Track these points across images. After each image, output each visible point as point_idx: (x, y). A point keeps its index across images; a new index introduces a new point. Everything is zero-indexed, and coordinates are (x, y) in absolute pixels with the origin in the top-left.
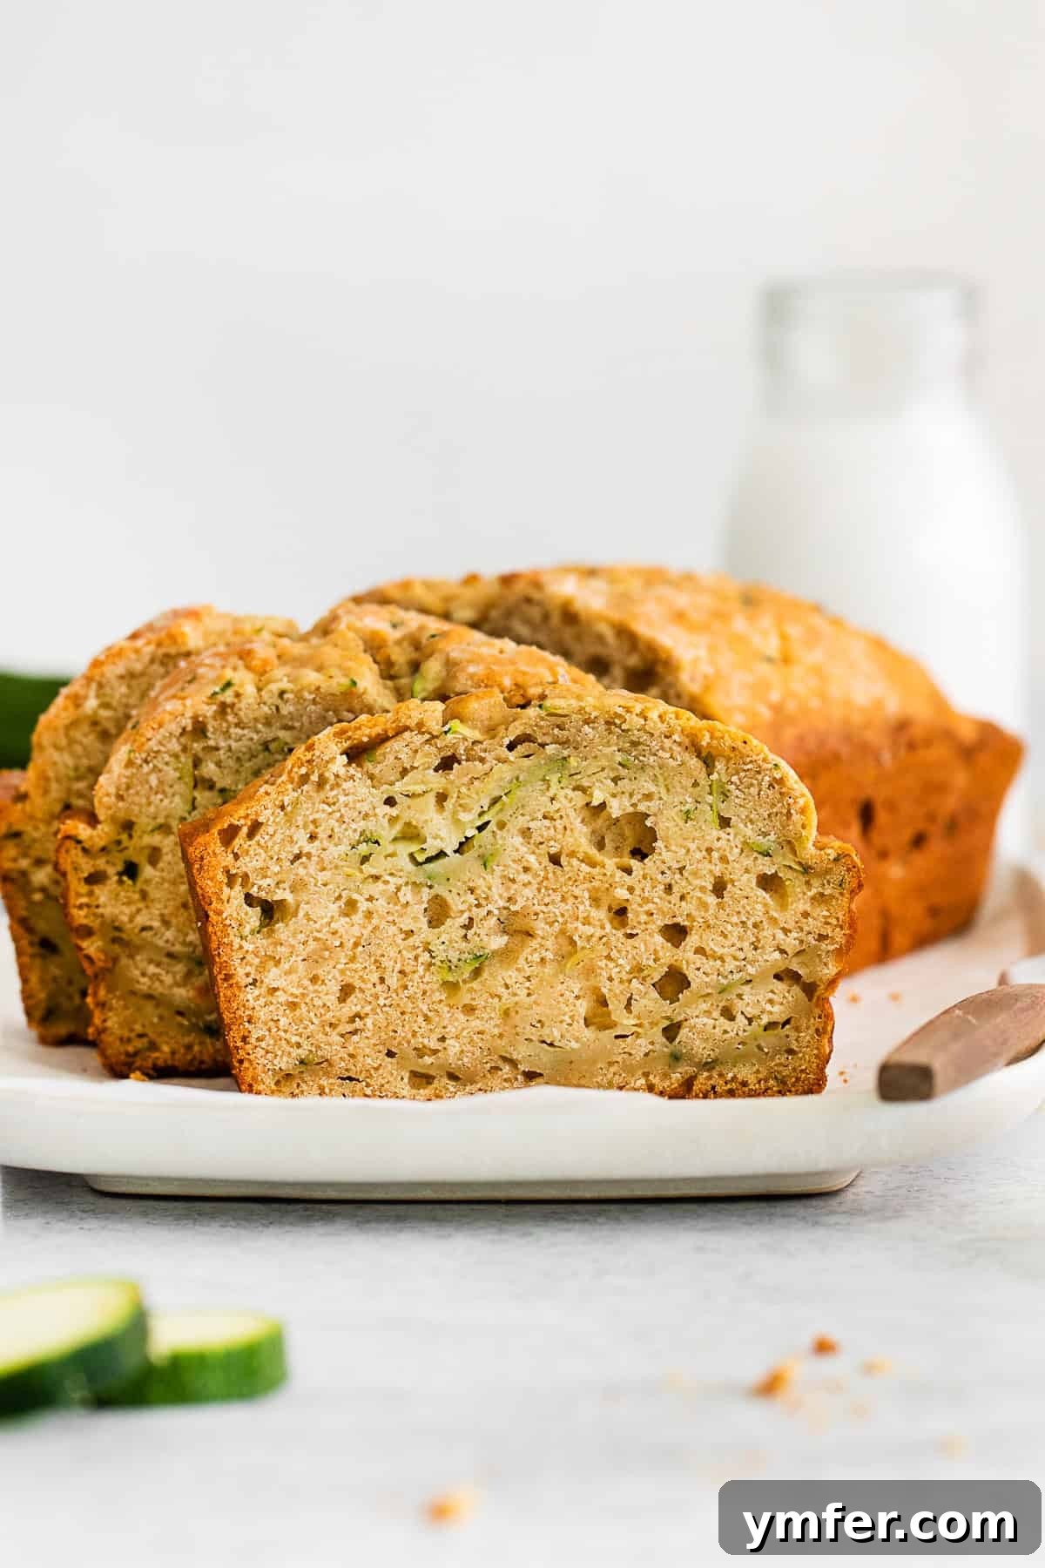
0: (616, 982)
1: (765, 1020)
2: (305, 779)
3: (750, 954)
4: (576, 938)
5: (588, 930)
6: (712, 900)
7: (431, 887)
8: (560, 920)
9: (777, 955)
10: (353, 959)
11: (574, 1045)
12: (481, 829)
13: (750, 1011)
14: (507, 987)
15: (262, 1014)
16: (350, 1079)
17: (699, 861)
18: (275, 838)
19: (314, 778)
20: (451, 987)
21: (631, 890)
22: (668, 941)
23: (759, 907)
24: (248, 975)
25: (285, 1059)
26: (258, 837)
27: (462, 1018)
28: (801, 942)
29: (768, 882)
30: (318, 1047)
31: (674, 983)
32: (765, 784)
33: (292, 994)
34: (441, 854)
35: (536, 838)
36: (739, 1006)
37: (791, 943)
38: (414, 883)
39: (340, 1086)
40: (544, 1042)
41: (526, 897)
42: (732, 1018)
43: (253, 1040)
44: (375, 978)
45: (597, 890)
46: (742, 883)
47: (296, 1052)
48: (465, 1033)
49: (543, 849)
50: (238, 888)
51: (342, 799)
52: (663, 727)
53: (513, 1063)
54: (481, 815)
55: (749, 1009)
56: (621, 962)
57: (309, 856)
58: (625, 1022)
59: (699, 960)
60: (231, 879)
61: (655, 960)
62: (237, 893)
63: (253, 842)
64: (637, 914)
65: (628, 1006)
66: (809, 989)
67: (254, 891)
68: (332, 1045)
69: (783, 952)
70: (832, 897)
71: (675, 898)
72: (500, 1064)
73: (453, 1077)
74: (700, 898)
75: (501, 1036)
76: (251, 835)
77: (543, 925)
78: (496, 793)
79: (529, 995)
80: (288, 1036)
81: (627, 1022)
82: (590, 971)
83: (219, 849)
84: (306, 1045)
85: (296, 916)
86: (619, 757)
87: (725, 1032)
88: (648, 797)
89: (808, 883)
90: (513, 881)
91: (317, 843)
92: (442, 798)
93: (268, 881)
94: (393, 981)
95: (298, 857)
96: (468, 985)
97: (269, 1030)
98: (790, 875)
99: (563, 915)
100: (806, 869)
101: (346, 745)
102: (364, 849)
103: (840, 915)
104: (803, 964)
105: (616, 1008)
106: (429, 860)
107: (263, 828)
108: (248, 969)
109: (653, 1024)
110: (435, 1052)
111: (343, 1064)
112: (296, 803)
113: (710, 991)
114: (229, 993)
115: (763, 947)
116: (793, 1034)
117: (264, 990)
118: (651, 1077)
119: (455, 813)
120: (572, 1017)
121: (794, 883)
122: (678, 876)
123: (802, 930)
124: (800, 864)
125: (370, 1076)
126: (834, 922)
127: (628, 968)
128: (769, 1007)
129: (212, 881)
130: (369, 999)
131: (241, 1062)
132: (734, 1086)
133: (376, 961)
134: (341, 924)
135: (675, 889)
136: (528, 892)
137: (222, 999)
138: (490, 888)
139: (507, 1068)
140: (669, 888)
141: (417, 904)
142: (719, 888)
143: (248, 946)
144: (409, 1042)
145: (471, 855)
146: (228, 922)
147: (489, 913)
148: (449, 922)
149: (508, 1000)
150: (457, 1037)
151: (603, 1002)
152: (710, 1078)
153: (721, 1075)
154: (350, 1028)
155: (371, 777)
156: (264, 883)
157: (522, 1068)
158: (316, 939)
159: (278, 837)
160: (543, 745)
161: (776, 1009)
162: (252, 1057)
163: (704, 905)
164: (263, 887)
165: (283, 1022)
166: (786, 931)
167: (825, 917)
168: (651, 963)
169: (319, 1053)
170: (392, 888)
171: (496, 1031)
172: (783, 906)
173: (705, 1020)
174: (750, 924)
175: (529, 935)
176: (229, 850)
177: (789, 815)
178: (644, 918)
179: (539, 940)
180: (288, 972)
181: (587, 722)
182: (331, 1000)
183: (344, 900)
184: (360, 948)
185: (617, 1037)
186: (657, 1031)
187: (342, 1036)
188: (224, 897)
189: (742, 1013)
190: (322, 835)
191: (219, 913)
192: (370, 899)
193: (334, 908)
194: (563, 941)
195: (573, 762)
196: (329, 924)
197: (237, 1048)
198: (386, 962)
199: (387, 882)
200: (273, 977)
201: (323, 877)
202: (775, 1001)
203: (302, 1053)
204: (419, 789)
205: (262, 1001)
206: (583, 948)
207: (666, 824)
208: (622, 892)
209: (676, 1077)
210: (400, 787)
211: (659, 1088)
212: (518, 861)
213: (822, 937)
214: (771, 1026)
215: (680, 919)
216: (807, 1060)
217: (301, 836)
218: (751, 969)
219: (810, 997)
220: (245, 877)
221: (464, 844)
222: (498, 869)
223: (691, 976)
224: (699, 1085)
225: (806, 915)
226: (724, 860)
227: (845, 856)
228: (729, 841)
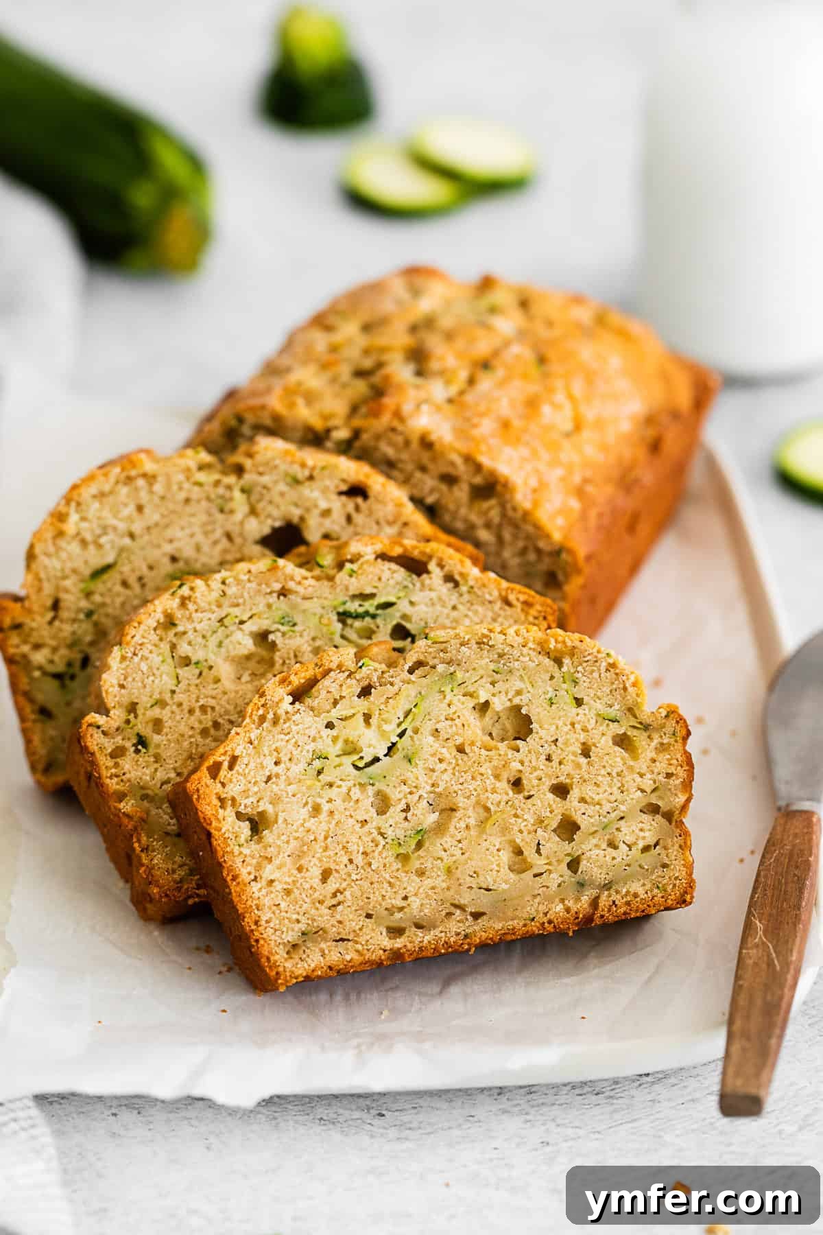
0: (525, 833)
1: (641, 844)
2: (262, 719)
3: (620, 797)
4: (489, 805)
5: (495, 797)
6: (583, 761)
7: (373, 785)
8: (475, 793)
9: (639, 793)
10: (326, 849)
11: (504, 886)
12: (401, 735)
13: (629, 839)
14: (445, 851)
15: (267, 901)
16: (342, 940)
17: (567, 733)
18: (249, 767)
19: (270, 716)
20: (404, 858)
21: (522, 763)
22: (557, 796)
23: (618, 759)
24: (249, 873)
25: (290, 933)
26: (237, 768)
27: (417, 880)
28: (655, 782)
29: (622, 741)
30: (313, 920)
31: (569, 828)
32: (603, 669)
33: (286, 883)
34: (377, 760)
35: (443, 735)
36: (620, 836)
37: (648, 784)
38: (360, 784)
39: (336, 946)
40: (480, 888)
41: (445, 781)
42: (616, 848)
43: (263, 923)
44: (345, 860)
45: (496, 768)
46: (604, 744)
47: (297, 927)
48: (421, 890)
49: (451, 743)
50: (229, 809)
51: (294, 728)
52: (520, 640)
53: (461, 907)
54: (399, 725)
55: (628, 838)
56: (525, 817)
57: (277, 776)
58: (539, 862)
59: (583, 807)
60: (222, 800)
61: (551, 812)
62: (229, 813)
63: (234, 772)
64: (530, 780)
65: (538, 851)
66: (668, 816)
67: (241, 809)
68: (324, 918)
69: (643, 791)
70: (669, 744)
71: (555, 763)
72: (453, 909)
73: (419, 926)
74: (573, 761)
75: (448, 889)
76: (231, 768)
77: (462, 799)
78: (407, 707)
79: (463, 854)
80: (288, 915)
81: (539, 863)
82: (505, 830)
83: (210, 782)
84: (303, 919)
85: (277, 822)
86: (492, 666)
87: (614, 858)
88: (519, 693)
89: (649, 737)
90: (433, 770)
91: (282, 765)
92: (367, 718)
93: (251, 799)
94: (359, 860)
95: (269, 778)
96: (416, 854)
97: (274, 913)
98: (635, 732)
99: (476, 790)
100: (646, 727)
101: (289, 688)
102: (318, 764)
103: (679, 756)
104: (660, 798)
105: (529, 853)
106: (368, 765)
107: (239, 759)
108: (249, 869)
109: (559, 861)
110: (401, 909)
111: (334, 929)
112: (260, 738)
113: (595, 829)
114: (238, 889)
115: (627, 790)
116: (663, 852)
117: (264, 883)
118: (566, 902)
119: (379, 727)
120: (498, 865)
121: (639, 738)
122: (554, 747)
123: (653, 772)
124: (641, 723)
125: (357, 935)
126: (674, 762)
127: (532, 821)
128: (642, 834)
129: (209, 805)
130: (344, 877)
131: (257, 941)
132: (629, 898)
133: (344, 847)
134: (312, 823)
135: (554, 757)
136: (446, 777)
137: (234, 894)
138: (417, 779)
139: (458, 912)
140: (549, 759)
141: (367, 799)
142: (586, 753)
143: (246, 851)
144: (380, 905)
145: (398, 756)
146: (226, 835)
147: (420, 797)
148: (391, 810)
149: (448, 860)
150: (416, 895)
151: (519, 852)
152: (610, 896)
153: (617, 892)
154: (334, 902)
155: (312, 709)
156: (248, 801)
157: (469, 910)
158: (296, 838)
159: (252, 765)
160: (434, 667)
161: (647, 834)
162: (265, 936)
163: (578, 766)
164: (247, 804)
165: (283, 905)
166: (642, 775)
167: (668, 760)
168: (548, 814)
169: (315, 924)
170: (344, 789)
171: (444, 885)
172: (635, 757)
173: (597, 852)
174: (614, 774)
175: (453, 810)
176: (217, 781)
177: (625, 689)
178: (535, 782)
179: (462, 811)
180: (279, 868)
181: (462, 644)
182: (316, 882)
183: (310, 805)
184: (330, 839)
185: (535, 876)
186: (564, 866)
187: (329, 908)
188: (220, 817)
189: (624, 842)
190: (285, 758)
191: (220, 830)
192: (330, 801)
193: (304, 812)
194: (481, 811)
195: (459, 675)
196: (302, 825)
197: (252, 931)
198: (352, 848)
199: (339, 787)
200: (268, 872)
201: (291, 789)
202: (646, 829)
203: (303, 927)
204: (349, 713)
205: (264, 891)
206: (496, 812)
207: (536, 711)
208: (516, 766)
209: (585, 900)
210: (335, 714)
211: (574, 909)
212: (433, 755)
213: (669, 775)
214: (646, 849)
215: (562, 779)
216: (678, 870)
217: (269, 762)
218: (623, 808)
219: (670, 822)
220: (233, 799)
221: (391, 749)
222: (420, 763)
223: (579, 820)
224: (604, 901)
225: (654, 761)
226: (585, 730)
227: (673, 712)
228: (586, 715)
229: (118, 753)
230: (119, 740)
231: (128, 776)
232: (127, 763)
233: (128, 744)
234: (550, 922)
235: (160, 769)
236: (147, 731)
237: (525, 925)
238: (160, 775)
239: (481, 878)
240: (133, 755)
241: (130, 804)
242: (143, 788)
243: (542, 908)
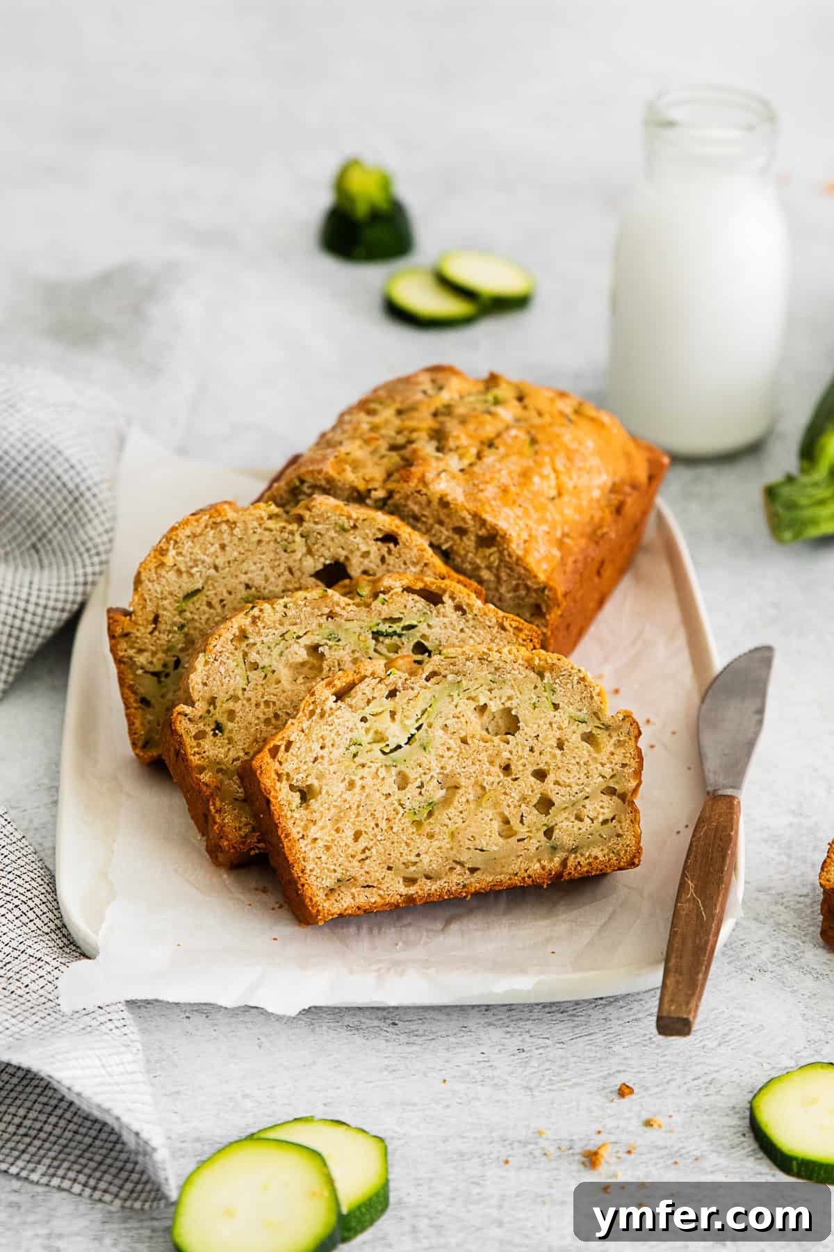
0: (512, 807)
1: (601, 818)
2: (312, 713)
3: (586, 781)
4: (485, 784)
5: (491, 779)
6: (558, 752)
7: (395, 766)
8: (474, 775)
9: (600, 779)
10: (358, 815)
11: (495, 848)
12: (418, 729)
13: (592, 814)
14: (450, 819)
15: (311, 855)
16: (368, 886)
17: (546, 731)
18: (301, 750)
19: (318, 711)
20: (418, 824)
21: (511, 753)
22: (538, 779)
23: (585, 752)
24: (298, 833)
25: (329, 880)
26: (291, 750)
27: (428, 841)
28: (613, 770)
29: (589, 738)
30: (347, 870)
31: (545, 804)
32: (575, 682)
33: (327, 841)
34: (399, 747)
35: (451, 729)
36: (585, 811)
37: (607, 771)
38: (386, 766)
39: (364, 891)
40: (476, 849)
41: (452, 765)
42: (581, 820)
43: (308, 871)
44: (373, 825)
45: (491, 756)
46: (574, 740)
47: (334, 875)
48: (430, 850)
49: (456, 736)
50: (284, 782)
51: (336, 720)
52: (512, 657)
53: (461, 864)
54: (417, 721)
55: (591, 813)
56: (513, 795)
57: (322, 757)
58: (522, 830)
59: (557, 788)
60: (279, 775)
61: (532, 791)
62: (284, 786)
63: (289, 754)
64: (517, 767)
65: (522, 822)
66: (623, 797)
67: (294, 782)
68: (355, 869)
69: (603, 777)
70: (625, 742)
71: (537, 753)
72: (454, 865)
73: (428, 877)
74: (550, 752)
75: (452, 849)
76: (287, 750)
77: (463, 779)
78: (424, 707)
79: (463, 822)
80: (328, 866)
81: (522, 831)
82: (496, 804)
83: (270, 760)
84: (339, 870)
85: (320, 793)
86: (490, 677)
87: (580, 829)
88: (510, 698)
89: (610, 735)
90: (442, 757)
91: (326, 749)
92: (393, 714)
93: (301, 775)
94: (383, 825)
95: (316, 759)
96: (428, 821)
97: (316, 864)
98: (599, 731)
99: (475, 772)
100: (607, 728)
101: (334, 690)
102: (353, 749)
103: (632, 751)
104: (617, 783)
105: (515, 822)
106: (392, 751)
107: (293, 744)
108: (298, 829)
109: (538, 830)
110: (415, 864)
111: (363, 878)
112: (310, 728)
113: (566, 805)
114: (289, 845)
115: (592, 776)
116: (618, 825)
117: (309, 840)
118: (542, 862)
119: (402, 722)
120: (491, 832)
121: (602, 736)
122: (535, 741)
123: (611, 763)
124: (603, 724)
125: (380, 883)
126: (627, 755)
127: (518, 798)
128: (602, 810)
129: (269, 778)
130: (371, 837)
131: (303, 885)
132: (591, 860)
133: (372, 814)
134: (347, 795)
135: (535, 749)
136: (451, 761)
137: (286, 849)
138: (430, 763)
139: (458, 867)
140: (532, 750)
141: (391, 778)
142: (560, 746)
143: (296, 815)
144: (399, 860)
145: (416, 744)
146: (282, 803)
147: (432, 777)
148: (409, 786)
149: (452, 827)
150: (426, 853)
151: (507, 822)
152: (576, 858)
153: (582, 855)
154: (363, 856)
155: (351, 706)
156: (299, 777)
157: (467, 866)
158: (335, 806)
159: (303, 749)
160: (445, 677)
161: (606, 811)
162: (309, 882)
163: (554, 756)
164: (298, 779)
165: (324, 858)
166: (603, 765)
167: (624, 753)
168: (530, 793)
169: (348, 874)
170: (373, 770)
171: (448, 846)
172: (598, 751)
173: (567, 823)
174: (582, 763)
175: (457, 788)
176: (276, 760)
177: (592, 697)
178: (521, 768)
179: (464, 789)
180: (322, 828)
181: (467, 660)
182: (350, 840)
183: (347, 781)
184: (361, 808)
185: (519, 840)
186: (541, 834)
187: (359, 861)
188: (277, 788)
189: (588, 816)
190: (328, 744)
191: (277, 798)
192: (362, 778)
193: (343, 786)
194: (479, 789)
195: (464, 683)
196: (340, 796)
197: (299, 877)
198: (378, 814)
199: (370, 767)
200: (313, 832)
201: (332, 768)
202: (603, 807)
203: (338, 875)
204: (380, 710)
205: (309, 847)
206: (490, 790)
207: (523, 713)
208: (506, 754)
209: (557, 860)
210: (367, 711)
211: (548, 868)
212: (443, 744)
213: (624, 765)
214: (605, 822)
215: (542, 766)
216: (629, 839)
217: (316, 746)
218: (587, 789)
219: (624, 801)
220: (288, 775)
221: (411, 739)
222: (433, 751)
223: (554, 798)
224: (571, 863)
225: (612, 754)
226: (560, 728)
227: (628, 716)
228: (561, 717)
229: (200, 736)
230: (201, 725)
231: (207, 753)
232: (207, 744)
233: (208, 729)
234: (529, 877)
235: (232, 749)
236: (223, 720)
237: (510, 879)
238: (232, 754)
239: (477, 842)
240: (212, 738)
241: (208, 776)
242: (219, 763)
243: (524, 866)
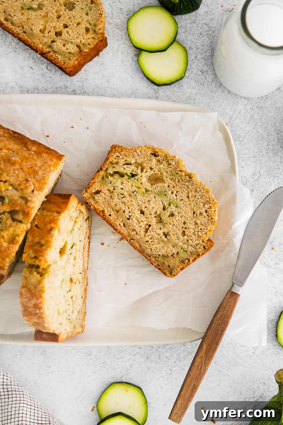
0: (50, 27)
1: (69, 51)
3: (75, 38)
9: (79, 41)
11: (35, 32)
13: (68, 47)
28: (85, 42)
29: (87, 30)
31: (59, 34)
37: (83, 41)
42: (64, 46)
46: (83, 26)
59: (66, 34)
65: (49, 32)
69: (81, 42)
70: (96, 39)
81: (46, 34)
87: (61, 48)
98: (91, 30)
100: (95, 31)
103: (95, 43)
104: (83, 46)
109: (51, 38)
115: (78, 39)
116: (72, 56)
118: (43, 46)
120: (38, 27)
121: (91, 32)
126: (93, 43)
127: (53, 26)
128: (71, 49)
132: (56, 58)
151: (45, 29)
152: (53, 54)
161: (72, 50)
166: (84, 39)
168: (58, 28)
173: (60, 44)
174: (79, 33)
209: (48, 50)
211: (43, 49)
213: (89, 44)
214: (70, 53)
215: (68, 23)
218: (73, 41)
219: (80, 52)
223: (63, 35)
224: (51, 54)
225: (89, 39)
227: (103, 34)
234: (37, 47)
237: (31, 43)
239: (32, 26)
243: (38, 43)
